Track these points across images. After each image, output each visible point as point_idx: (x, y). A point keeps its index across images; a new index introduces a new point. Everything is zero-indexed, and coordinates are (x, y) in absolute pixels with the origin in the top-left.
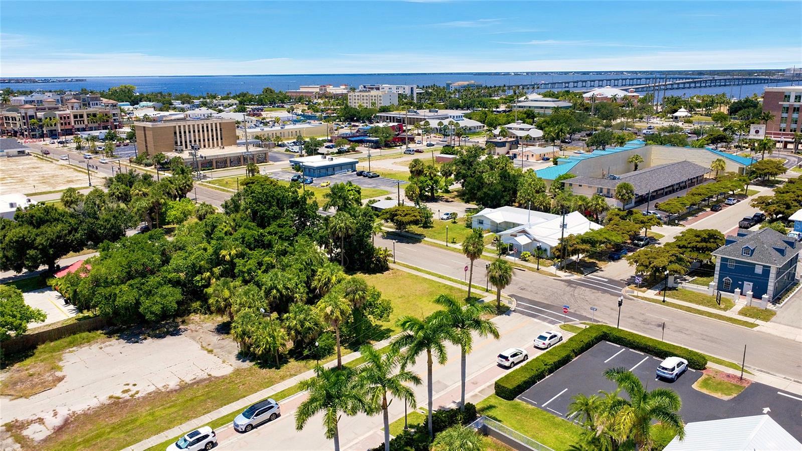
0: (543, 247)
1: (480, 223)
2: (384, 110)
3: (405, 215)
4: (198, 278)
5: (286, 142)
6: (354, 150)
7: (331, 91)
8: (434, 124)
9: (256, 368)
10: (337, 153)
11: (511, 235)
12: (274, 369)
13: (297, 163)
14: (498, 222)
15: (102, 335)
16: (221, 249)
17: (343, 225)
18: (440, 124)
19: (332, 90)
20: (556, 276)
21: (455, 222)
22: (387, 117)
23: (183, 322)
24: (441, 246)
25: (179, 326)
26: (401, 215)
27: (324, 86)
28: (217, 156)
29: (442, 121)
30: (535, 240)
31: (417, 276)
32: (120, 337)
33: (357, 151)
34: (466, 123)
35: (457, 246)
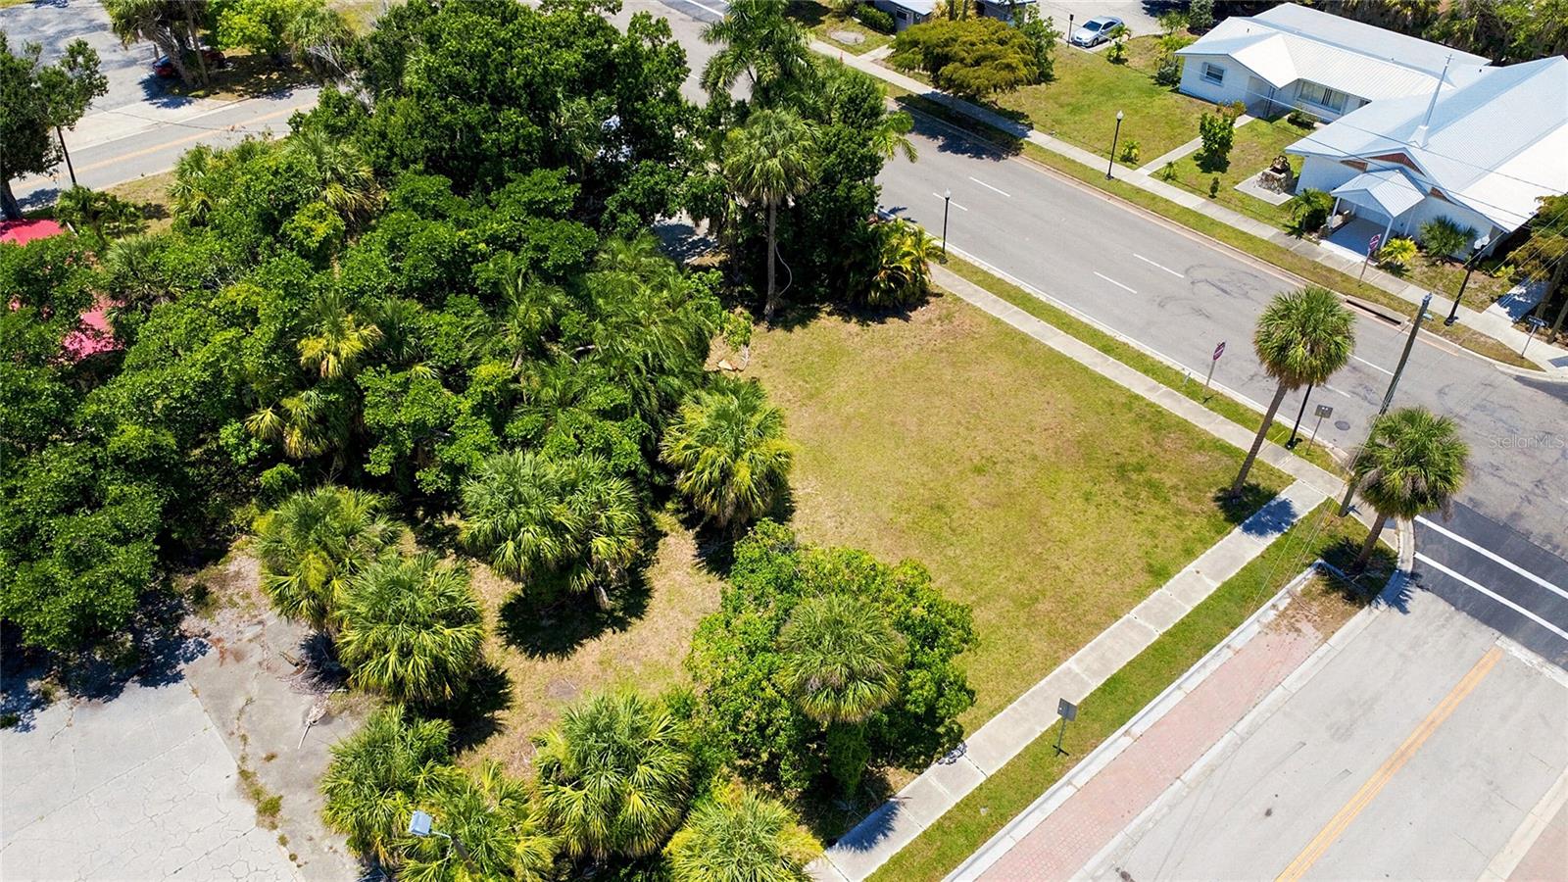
0: (1463, 222)
1: (1210, 74)
3: (977, 63)
4: (230, 433)
11: (1343, 162)
14: (1280, 85)
16: (300, 332)
17: (774, 164)
20: (1519, 360)
21: (1118, 60)
23: (201, 595)
24: (1086, 175)
26: (962, 60)
30: (1436, 193)
31: (1025, 339)
35: (1141, 177)
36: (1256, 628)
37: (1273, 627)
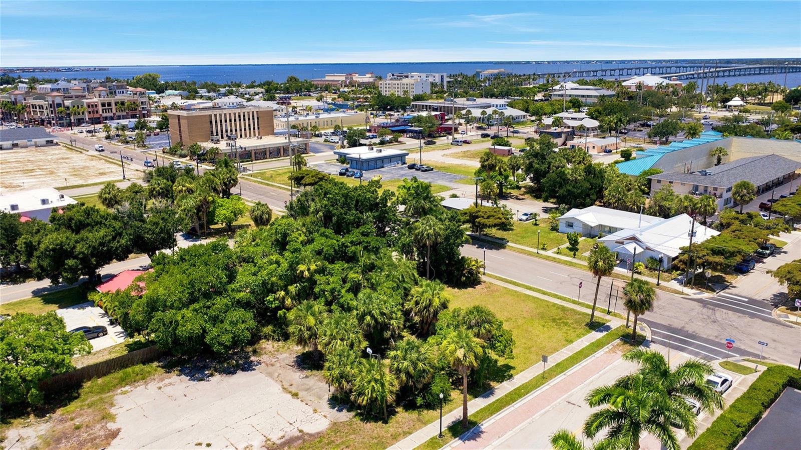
0: (658, 256)
1: (568, 225)
2: (418, 98)
3: (488, 217)
4: (270, 298)
5: (323, 132)
6: (397, 141)
7: (358, 80)
8: (476, 113)
9: (357, 420)
10: (380, 144)
11: (616, 242)
12: (380, 423)
13: (340, 155)
14: (593, 225)
15: (159, 369)
16: (298, 264)
17: (431, 231)
18: (484, 113)
19: (357, 78)
20: (682, 293)
21: (536, 224)
22: (423, 105)
23: (255, 352)
24: (530, 254)
25: (249, 357)
26: (483, 217)
27: (351, 75)
28: (256, 146)
29: (485, 110)
30: (648, 248)
31: (516, 292)
32: (182, 372)
33: (400, 142)
34: (509, 112)
35: (550, 253)
36: (603, 353)
37: (609, 352)
